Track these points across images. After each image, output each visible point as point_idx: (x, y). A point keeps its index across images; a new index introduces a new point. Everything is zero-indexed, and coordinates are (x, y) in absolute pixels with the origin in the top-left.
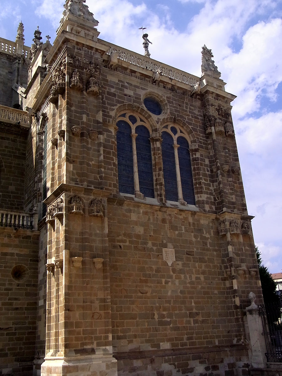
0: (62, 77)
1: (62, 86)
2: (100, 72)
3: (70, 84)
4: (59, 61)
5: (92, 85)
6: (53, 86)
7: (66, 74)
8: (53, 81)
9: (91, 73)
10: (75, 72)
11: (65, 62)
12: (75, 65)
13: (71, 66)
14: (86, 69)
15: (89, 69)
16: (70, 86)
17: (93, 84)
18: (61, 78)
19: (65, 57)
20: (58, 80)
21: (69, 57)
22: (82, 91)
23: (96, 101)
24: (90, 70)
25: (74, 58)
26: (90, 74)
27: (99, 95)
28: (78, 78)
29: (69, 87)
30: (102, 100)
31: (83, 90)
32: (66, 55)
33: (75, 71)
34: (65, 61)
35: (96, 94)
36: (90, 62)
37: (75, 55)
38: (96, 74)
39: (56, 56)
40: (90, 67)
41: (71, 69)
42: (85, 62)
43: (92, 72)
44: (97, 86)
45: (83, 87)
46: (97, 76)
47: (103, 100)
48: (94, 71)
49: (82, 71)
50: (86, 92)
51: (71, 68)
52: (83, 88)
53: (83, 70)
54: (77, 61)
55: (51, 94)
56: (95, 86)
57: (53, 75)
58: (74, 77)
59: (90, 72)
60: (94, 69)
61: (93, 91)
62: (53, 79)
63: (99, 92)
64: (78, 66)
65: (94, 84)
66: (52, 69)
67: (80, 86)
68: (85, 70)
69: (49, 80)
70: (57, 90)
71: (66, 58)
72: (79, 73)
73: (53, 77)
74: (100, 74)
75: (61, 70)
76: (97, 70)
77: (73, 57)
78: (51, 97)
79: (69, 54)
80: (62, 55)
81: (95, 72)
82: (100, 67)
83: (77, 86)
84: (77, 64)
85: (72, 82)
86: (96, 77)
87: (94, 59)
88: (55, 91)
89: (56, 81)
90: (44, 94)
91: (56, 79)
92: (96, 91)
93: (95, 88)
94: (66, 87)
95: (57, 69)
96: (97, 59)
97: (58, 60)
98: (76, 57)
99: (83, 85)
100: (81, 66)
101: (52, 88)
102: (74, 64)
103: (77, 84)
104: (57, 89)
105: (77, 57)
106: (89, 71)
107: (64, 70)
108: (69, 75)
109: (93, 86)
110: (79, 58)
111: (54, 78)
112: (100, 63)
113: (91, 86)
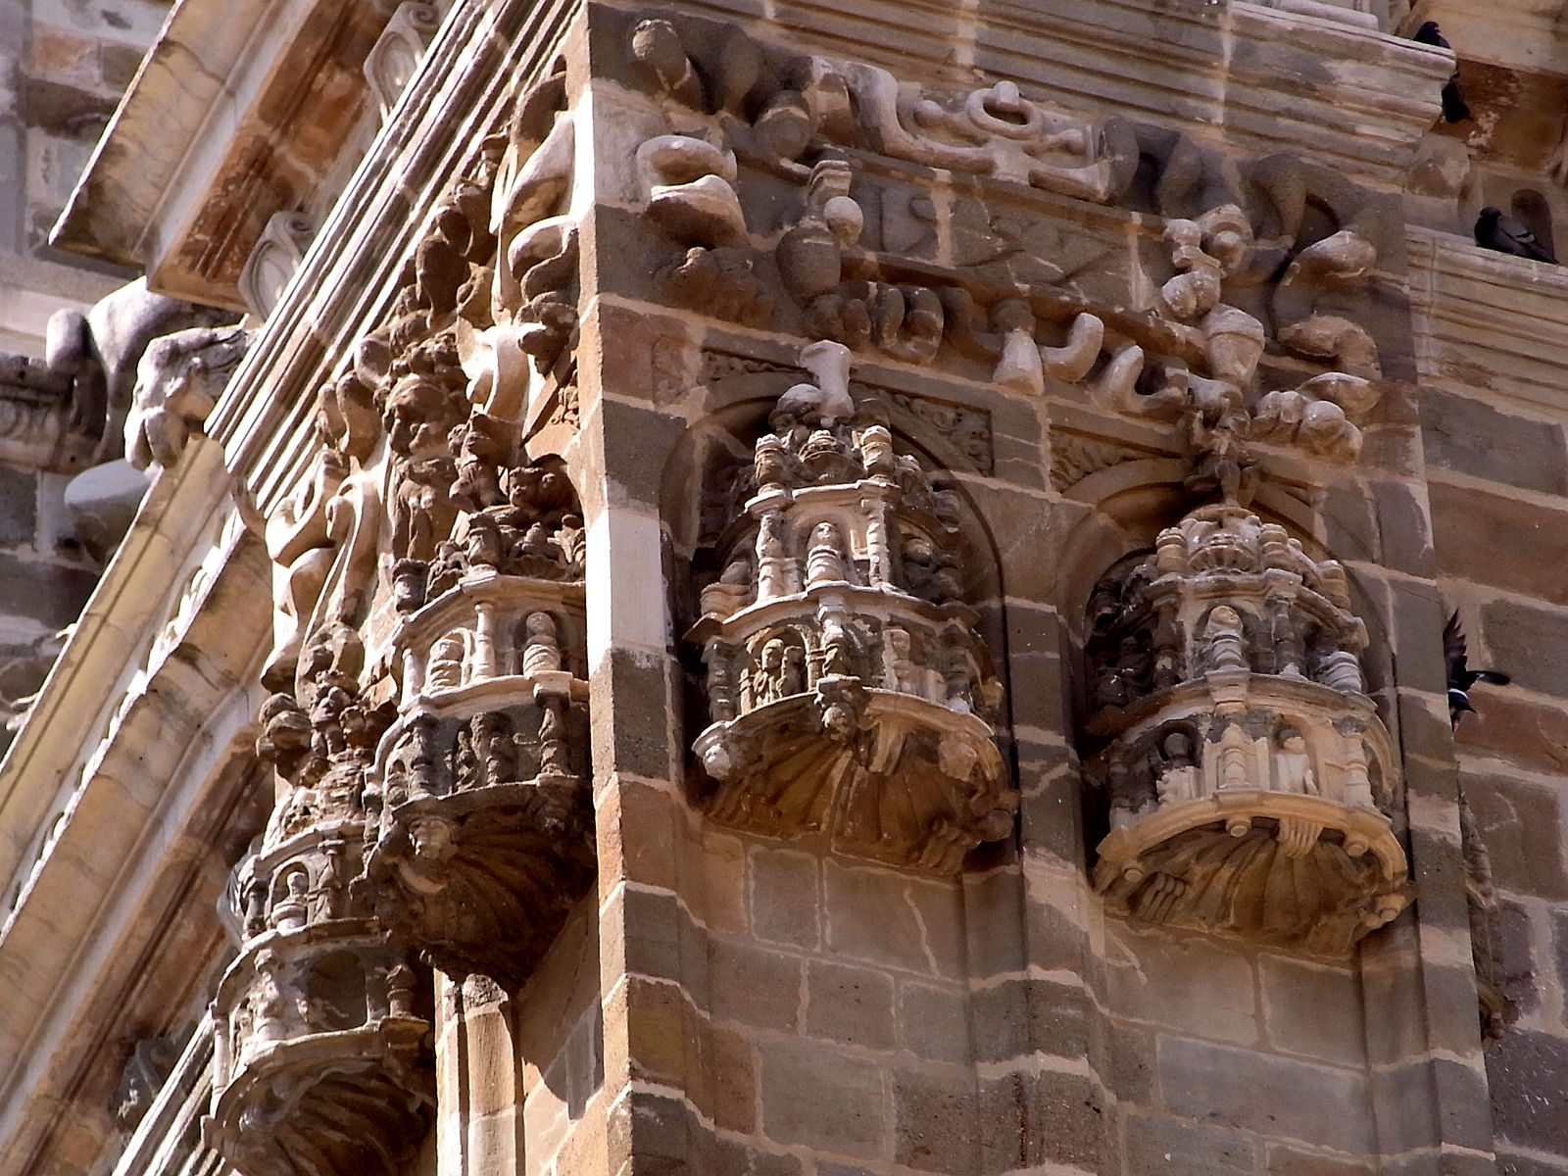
0: (504, 557)
1: (511, 763)
2: (1395, 364)
3: (695, 715)
4: (399, 209)
5: (1231, 698)
6: (287, 795)
7: (589, 480)
8: (281, 680)
9: (1172, 413)
10: (807, 418)
11: (556, 205)
12: (784, 258)
13: (692, 294)
14: (1055, 327)
15: (1123, 328)
16: (691, 762)
17: (1252, 657)
18: (476, 576)
19: (554, 98)
20: (413, 640)
21: (639, 75)
22: (989, 855)
23: (1342, 1076)
24: (1157, 349)
25: (752, 107)
26: (1158, 432)
27: (1413, 913)
28: (870, 544)
29: (668, 785)
30: (1488, 1028)
31: (1001, 828)
32: (575, 42)
33: (800, 393)
34: (551, 193)
35: (1328, 906)
36: (1127, 158)
37: (767, 31)
38: (1296, 435)
39: (334, 83)
40: (1140, 285)
41: (693, 360)
42: (1010, 165)
43: (1212, 391)
44: (1340, 701)
45: (1011, 751)
46: (1320, 474)
47: (1526, 1023)
48: (1244, 371)
49: (957, 381)
50: (1091, 862)
51: (697, 327)
52: (1014, 777)
53: (992, 360)
54: (837, 170)
55: (246, 973)
56: (1279, 706)
57: (278, 535)
58: (794, 545)
59: (1148, 381)
60: (1234, 319)
61: (1267, 829)
62: (285, 628)
63: (1407, 839)
64: (850, 271)
65: (1258, 661)
66: (253, 385)
67: (924, 744)
68: (1022, 354)
69: (185, 653)
70: (385, 876)
71: (580, 116)
72: (900, 440)
73: (281, 578)
74: (1385, 413)
75: (460, 410)
76: (1325, 329)
77: (741, 76)
78: (259, 1043)
79: (626, 24)
80: (466, 61)
81: (1270, 379)
82: (1389, 244)
83: (860, 739)
84: (836, 228)
85: (733, 655)
86: (1296, 487)
87: (1237, 76)
88: (335, 889)
89: (354, 656)
90: (82, 993)
91: (353, 619)
92: (1333, 837)
93: (1293, 767)
94: (606, 796)
95: (359, 392)
96: (1308, 83)
97: (396, 179)
98: (792, 78)
99: (1005, 716)
100: (939, 282)
101: (272, 841)
102: (763, 243)
103: (856, 700)
104: (399, 844)
105: (822, 65)
106: (1129, 359)
107: (539, 387)
108: (672, 513)
109: (1253, 721)
110: (887, 88)
111: (306, 594)
112: (1371, 160)
113: (1187, 729)
